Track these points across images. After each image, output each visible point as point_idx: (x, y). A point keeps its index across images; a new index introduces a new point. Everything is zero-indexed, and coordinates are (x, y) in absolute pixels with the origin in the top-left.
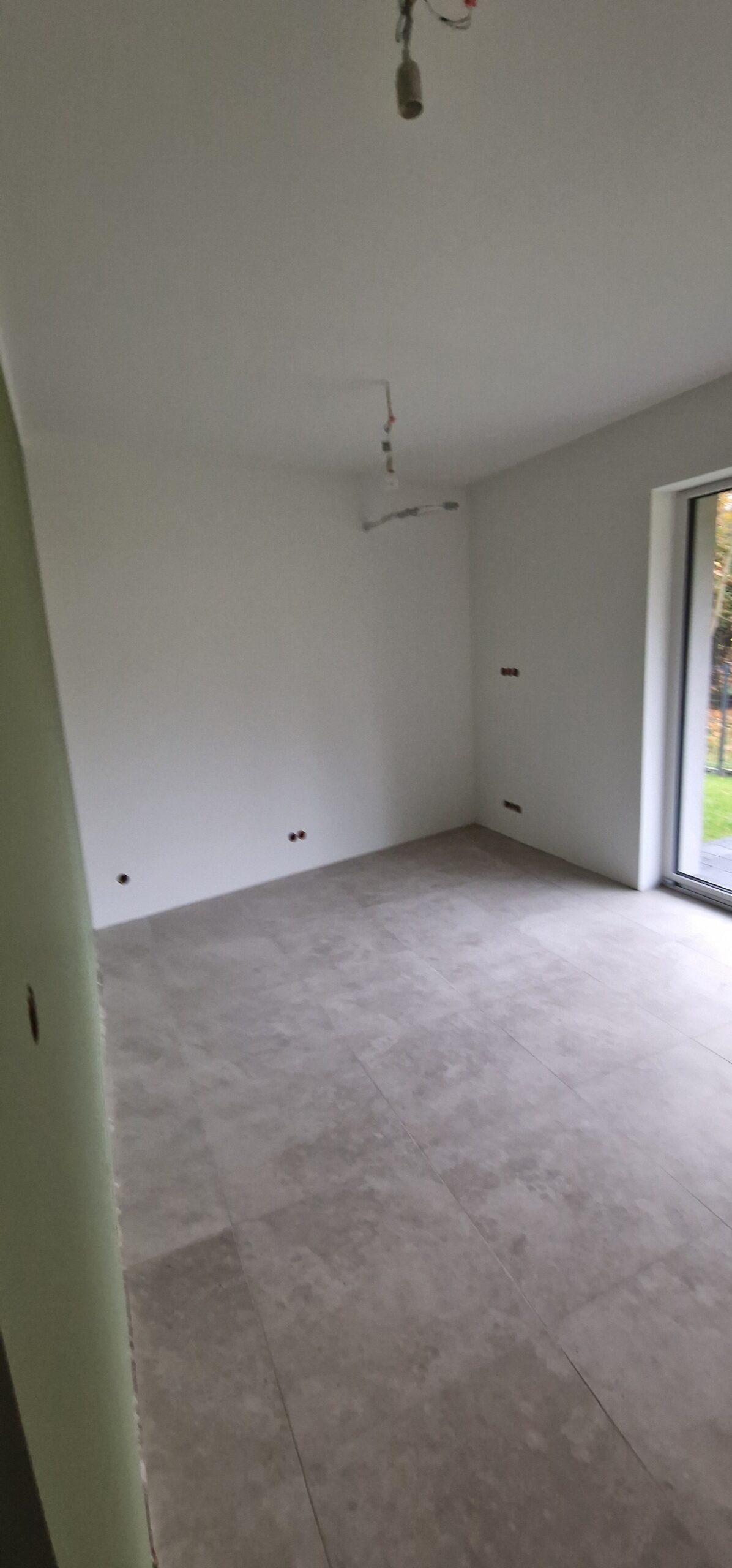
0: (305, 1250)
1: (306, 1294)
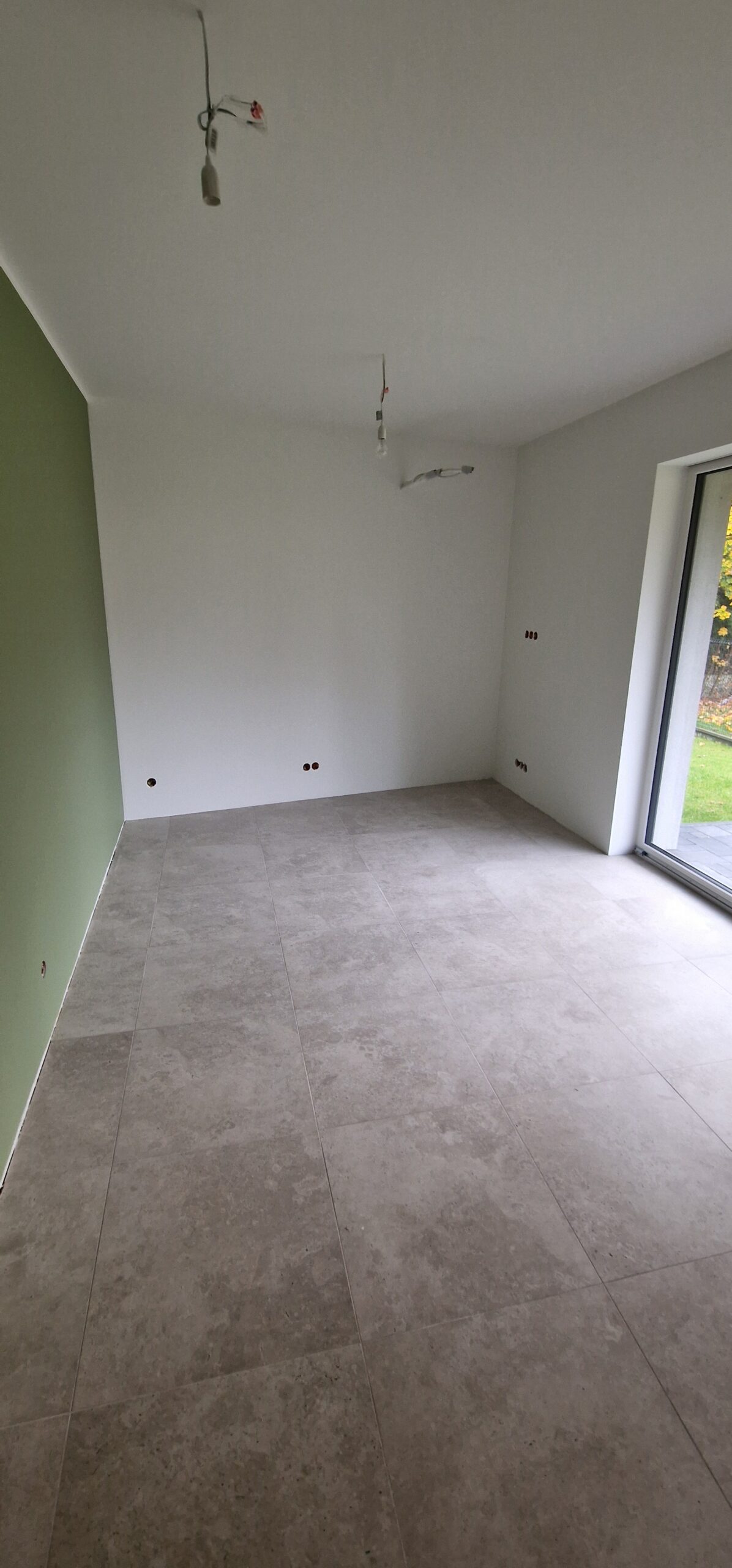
0: (176, 1052)
1: (164, 1077)
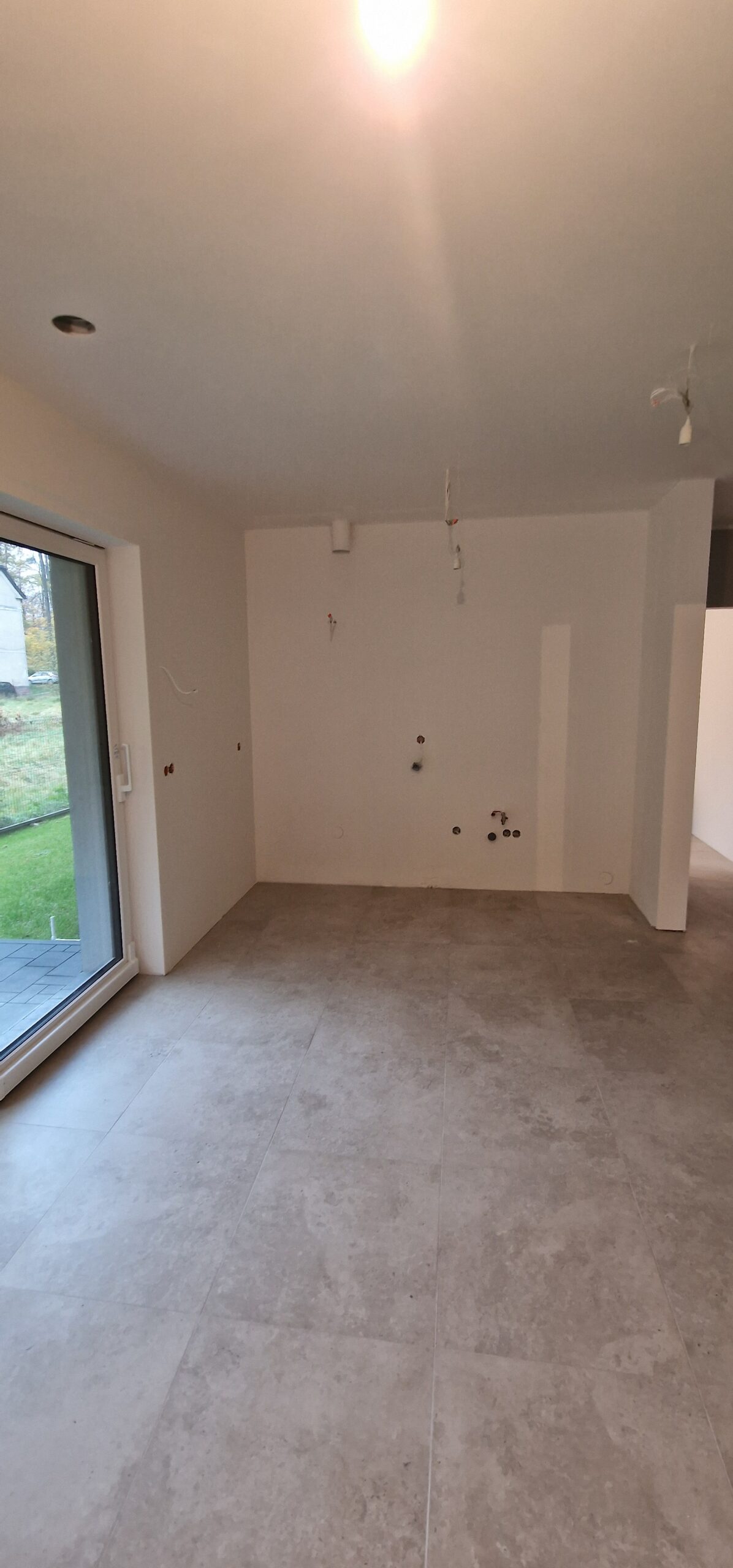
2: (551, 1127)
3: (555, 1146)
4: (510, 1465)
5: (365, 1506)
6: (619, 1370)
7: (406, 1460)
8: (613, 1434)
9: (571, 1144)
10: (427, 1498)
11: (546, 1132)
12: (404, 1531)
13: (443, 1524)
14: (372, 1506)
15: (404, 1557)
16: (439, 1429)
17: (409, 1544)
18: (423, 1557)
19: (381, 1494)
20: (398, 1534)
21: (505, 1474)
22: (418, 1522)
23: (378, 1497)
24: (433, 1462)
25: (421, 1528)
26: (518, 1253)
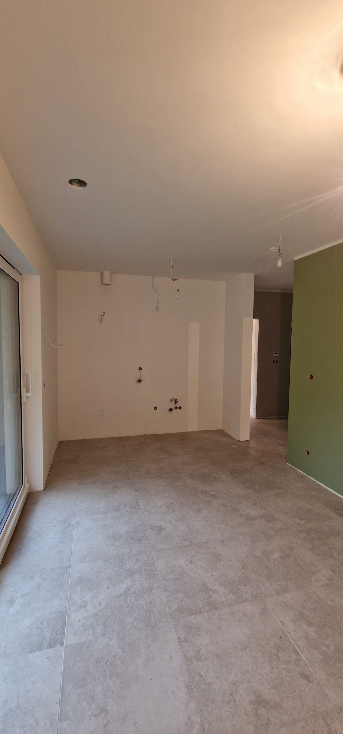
2: (251, 516)
3: (256, 522)
4: (310, 624)
5: (277, 656)
6: (320, 584)
7: (279, 636)
8: (330, 603)
9: (261, 520)
10: (293, 644)
11: (250, 519)
12: (294, 657)
13: (303, 649)
14: (280, 654)
15: (300, 665)
16: (282, 622)
17: (298, 660)
18: (305, 661)
19: (279, 649)
20: (293, 659)
21: (310, 627)
22: (296, 652)
23: (279, 651)
24: (287, 633)
25: (298, 653)
26: (268, 560)
